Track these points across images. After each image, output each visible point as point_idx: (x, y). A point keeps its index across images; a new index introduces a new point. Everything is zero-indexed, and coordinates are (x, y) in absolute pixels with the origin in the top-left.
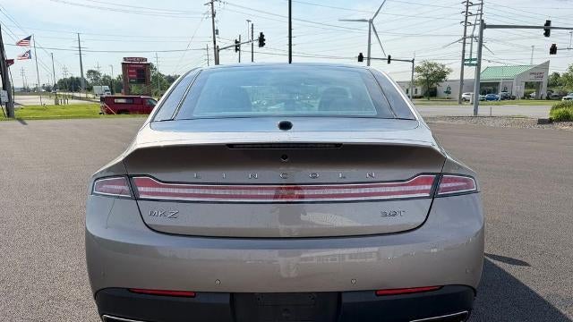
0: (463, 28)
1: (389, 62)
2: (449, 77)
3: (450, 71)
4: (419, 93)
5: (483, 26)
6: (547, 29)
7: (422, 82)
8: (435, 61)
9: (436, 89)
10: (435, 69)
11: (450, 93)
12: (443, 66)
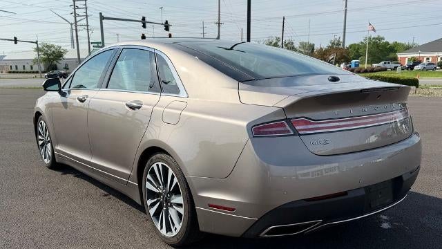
0: (74, 18)
1: (16, 43)
2: (66, 56)
3: (65, 51)
4: (43, 69)
5: (102, 18)
6: (144, 22)
7: (44, 60)
8: (51, 43)
9: (56, 65)
10: (53, 49)
11: (68, 69)
12: (60, 47)
